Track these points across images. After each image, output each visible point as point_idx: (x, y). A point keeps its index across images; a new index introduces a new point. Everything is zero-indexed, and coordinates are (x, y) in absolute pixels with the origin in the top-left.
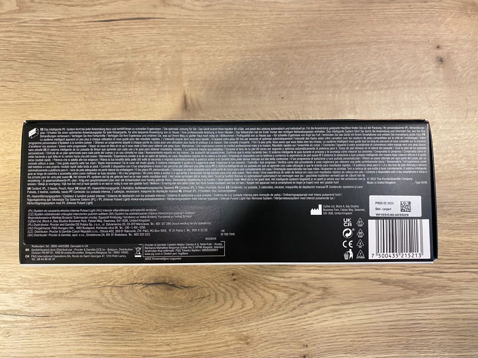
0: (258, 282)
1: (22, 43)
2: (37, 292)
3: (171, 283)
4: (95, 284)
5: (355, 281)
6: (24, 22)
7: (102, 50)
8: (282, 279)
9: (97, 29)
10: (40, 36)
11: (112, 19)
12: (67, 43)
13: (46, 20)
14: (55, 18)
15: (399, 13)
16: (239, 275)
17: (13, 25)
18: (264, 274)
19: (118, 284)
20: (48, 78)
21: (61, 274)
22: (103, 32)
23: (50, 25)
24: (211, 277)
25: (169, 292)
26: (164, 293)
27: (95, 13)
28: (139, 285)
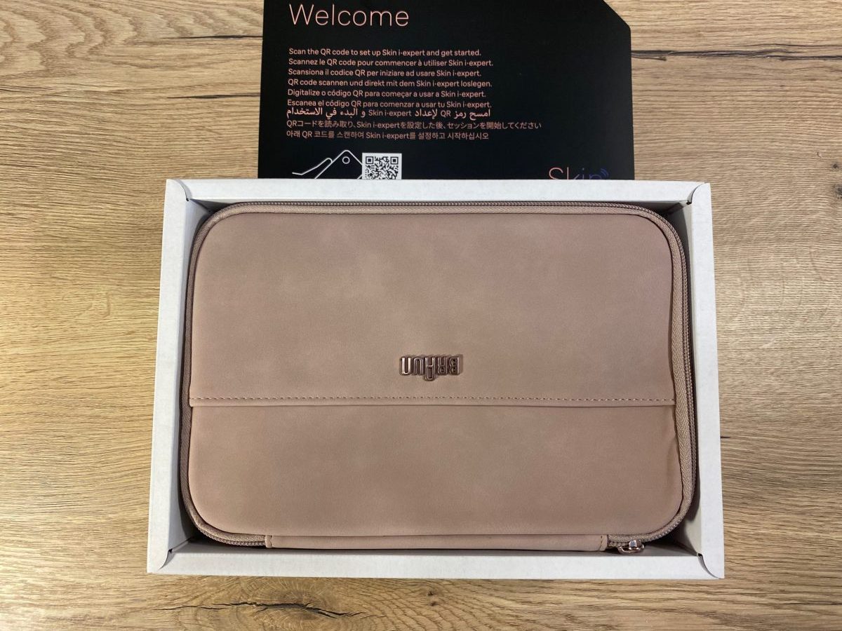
0: (480, 610)
1: (48, 134)
2: (54, 613)
3: (310, 606)
4: (166, 602)
5: (668, 615)
6: (54, 95)
7: (198, 153)
8: (525, 606)
9: (190, 112)
10: (83, 122)
11: (219, 93)
12: (132, 136)
13: (95, 92)
14: (112, 89)
15: (763, 98)
16: (443, 596)
17: (32, 100)
18: (491, 595)
19: (209, 604)
20: (95, 202)
21: (101, 581)
22: (202, 118)
23: (102, 102)
24: (390, 598)
25: (308, 623)
26: (298, 624)
27: (187, 82)
28: (251, 606)
